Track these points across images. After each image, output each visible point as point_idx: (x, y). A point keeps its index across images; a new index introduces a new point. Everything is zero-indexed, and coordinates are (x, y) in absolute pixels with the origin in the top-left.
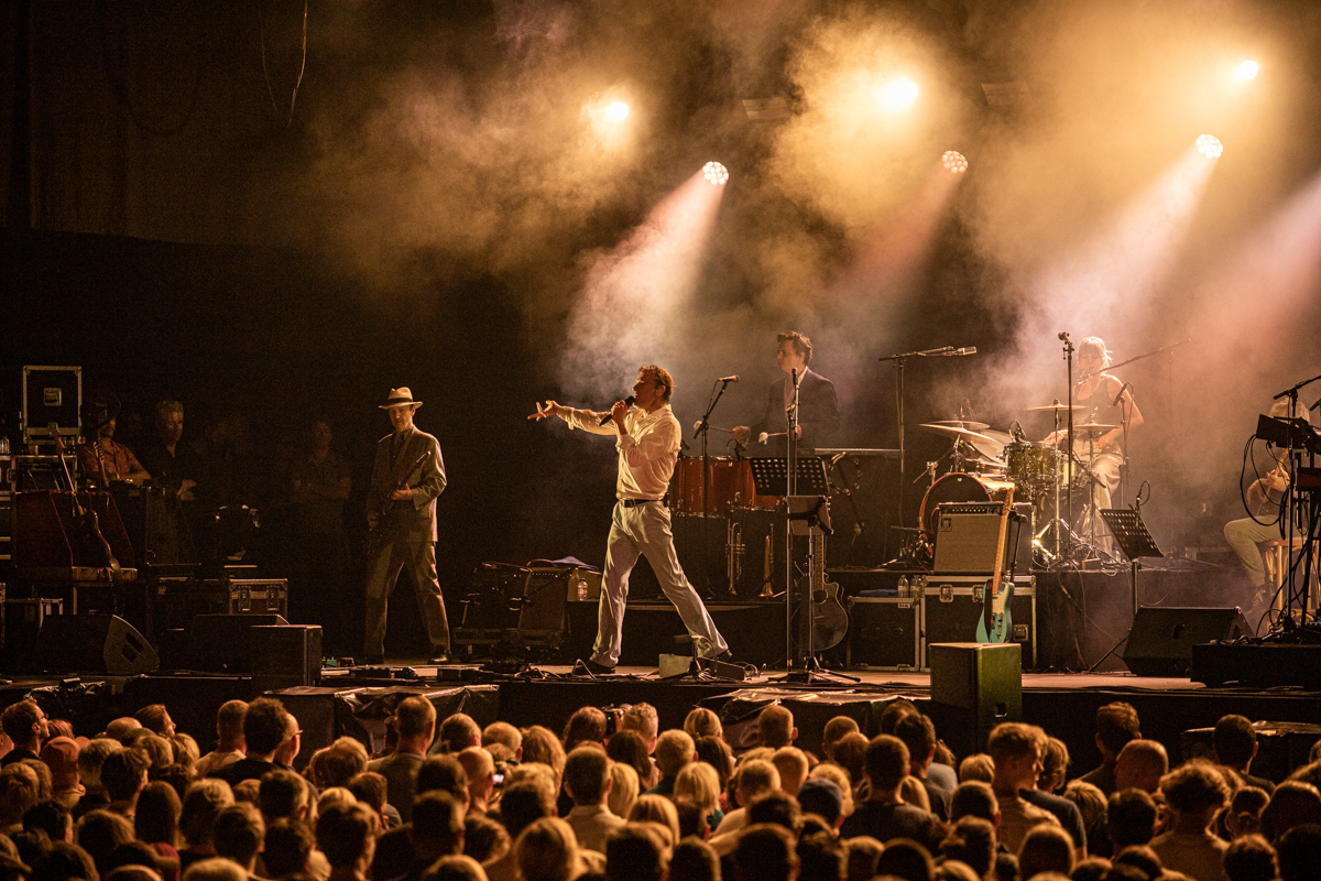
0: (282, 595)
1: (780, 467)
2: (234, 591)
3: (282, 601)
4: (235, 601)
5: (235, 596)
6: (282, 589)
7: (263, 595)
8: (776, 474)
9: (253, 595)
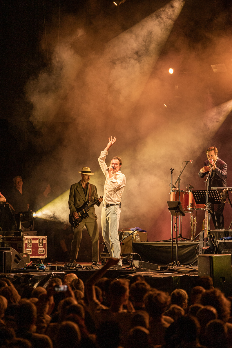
0: (44, 242)
1: (203, 194)
2: (25, 240)
3: (45, 244)
4: (26, 244)
5: (25, 242)
6: (45, 240)
7: (37, 242)
8: (202, 196)
9: (33, 242)
